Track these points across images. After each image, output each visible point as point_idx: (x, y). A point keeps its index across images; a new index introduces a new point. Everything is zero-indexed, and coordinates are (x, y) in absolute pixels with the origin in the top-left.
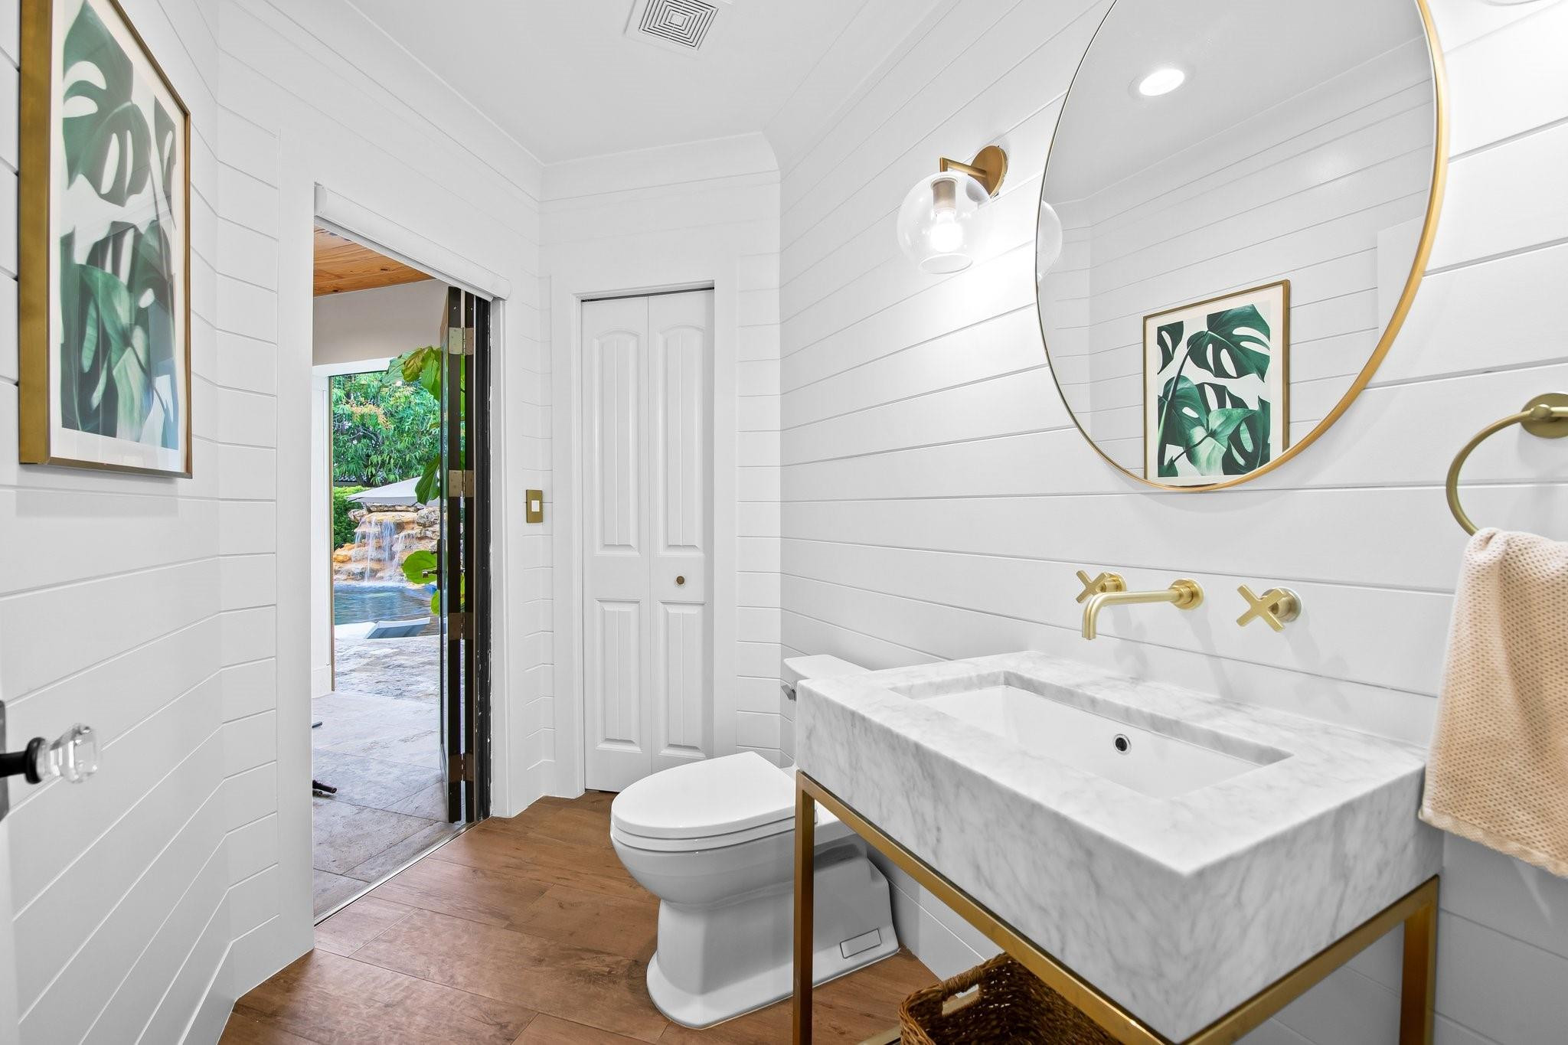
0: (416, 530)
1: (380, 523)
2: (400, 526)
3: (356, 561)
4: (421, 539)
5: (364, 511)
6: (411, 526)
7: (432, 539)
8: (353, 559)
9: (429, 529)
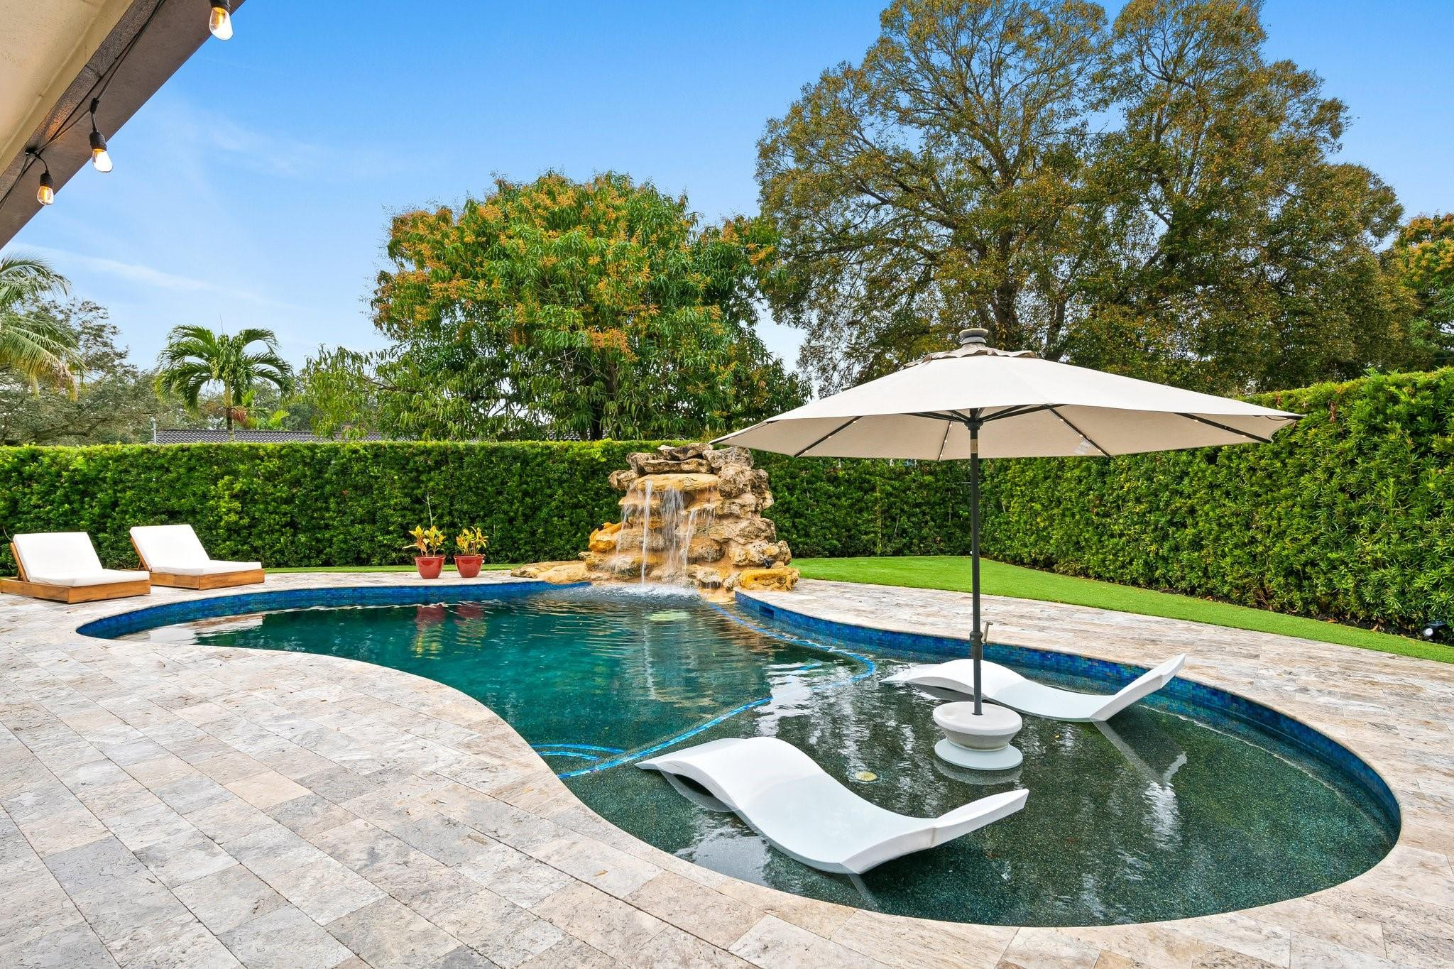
0: (714, 503)
1: (659, 493)
2: (690, 496)
3: (625, 550)
4: (721, 517)
5: (632, 473)
6: (707, 495)
7: (738, 517)
8: (618, 548)
9: (737, 501)
